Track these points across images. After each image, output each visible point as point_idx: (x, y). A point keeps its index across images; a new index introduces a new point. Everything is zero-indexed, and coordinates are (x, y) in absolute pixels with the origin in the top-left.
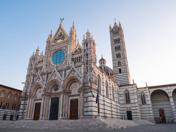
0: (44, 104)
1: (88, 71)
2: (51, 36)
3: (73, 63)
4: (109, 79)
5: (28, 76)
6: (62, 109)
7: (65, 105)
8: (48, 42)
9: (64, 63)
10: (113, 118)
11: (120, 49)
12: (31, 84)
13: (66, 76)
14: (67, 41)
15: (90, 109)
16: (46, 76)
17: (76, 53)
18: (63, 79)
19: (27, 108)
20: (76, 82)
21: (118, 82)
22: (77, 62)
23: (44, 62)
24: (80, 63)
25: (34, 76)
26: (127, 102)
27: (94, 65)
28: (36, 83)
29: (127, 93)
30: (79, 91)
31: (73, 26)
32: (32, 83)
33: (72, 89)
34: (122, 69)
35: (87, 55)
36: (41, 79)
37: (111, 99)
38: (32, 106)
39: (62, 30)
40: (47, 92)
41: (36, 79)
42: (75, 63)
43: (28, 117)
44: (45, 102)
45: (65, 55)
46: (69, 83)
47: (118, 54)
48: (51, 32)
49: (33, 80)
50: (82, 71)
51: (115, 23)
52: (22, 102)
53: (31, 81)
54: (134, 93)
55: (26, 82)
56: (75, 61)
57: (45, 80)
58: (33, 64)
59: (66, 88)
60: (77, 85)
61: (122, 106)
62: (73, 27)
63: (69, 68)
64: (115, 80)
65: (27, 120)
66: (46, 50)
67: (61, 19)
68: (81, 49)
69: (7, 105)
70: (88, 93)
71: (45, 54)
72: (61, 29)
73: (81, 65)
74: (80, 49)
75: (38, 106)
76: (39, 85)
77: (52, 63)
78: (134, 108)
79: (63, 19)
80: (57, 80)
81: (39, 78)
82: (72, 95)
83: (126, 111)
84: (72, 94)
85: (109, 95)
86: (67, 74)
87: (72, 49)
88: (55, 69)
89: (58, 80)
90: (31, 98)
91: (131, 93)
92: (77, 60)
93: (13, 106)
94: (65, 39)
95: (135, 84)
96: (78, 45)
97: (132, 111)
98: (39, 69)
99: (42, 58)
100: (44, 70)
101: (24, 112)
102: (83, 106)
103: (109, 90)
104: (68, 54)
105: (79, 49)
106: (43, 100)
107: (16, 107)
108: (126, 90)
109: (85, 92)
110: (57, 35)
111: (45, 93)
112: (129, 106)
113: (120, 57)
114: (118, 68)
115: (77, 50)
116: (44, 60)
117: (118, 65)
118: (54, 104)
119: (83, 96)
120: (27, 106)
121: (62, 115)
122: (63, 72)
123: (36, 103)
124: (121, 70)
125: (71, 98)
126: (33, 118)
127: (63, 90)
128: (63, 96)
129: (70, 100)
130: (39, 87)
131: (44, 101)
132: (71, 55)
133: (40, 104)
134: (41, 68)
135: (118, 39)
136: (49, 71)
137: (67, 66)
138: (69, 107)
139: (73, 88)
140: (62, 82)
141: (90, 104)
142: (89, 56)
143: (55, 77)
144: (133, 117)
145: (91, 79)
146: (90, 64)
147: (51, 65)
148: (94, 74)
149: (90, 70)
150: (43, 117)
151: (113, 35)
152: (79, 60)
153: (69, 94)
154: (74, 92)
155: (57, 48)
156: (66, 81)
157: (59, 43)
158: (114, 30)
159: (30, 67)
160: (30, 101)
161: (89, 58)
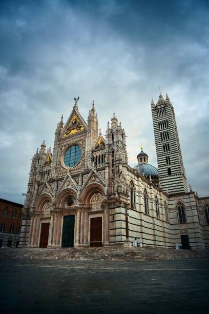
0: (53, 225)
1: (114, 176)
2: (61, 124)
3: (93, 165)
4: (150, 186)
5: (31, 184)
6: (80, 232)
7: (83, 226)
8: (58, 134)
9: (80, 164)
10: (158, 246)
11: (168, 137)
12: (34, 196)
13: (84, 184)
14: (85, 131)
15: (118, 231)
16: (55, 184)
17: (98, 149)
18: (80, 188)
19: (30, 231)
20: (97, 192)
21: (167, 189)
22: (99, 163)
23: (52, 163)
24: (103, 164)
25: (39, 184)
26: (181, 221)
28: (42, 194)
29: (181, 207)
30: (103, 207)
31: (93, 108)
32: (36, 195)
33: (93, 203)
34: (172, 168)
35: (113, 152)
36: (50, 188)
37: (153, 217)
38: (37, 228)
39: (77, 116)
40: (57, 207)
41: (42, 189)
42: (96, 163)
43: (32, 243)
44: (55, 222)
45: (83, 153)
46: (87, 193)
47: (166, 145)
48: (62, 118)
49: (38, 190)
50: (107, 177)
51: (161, 97)
52: (24, 222)
53: (35, 192)
54: (191, 207)
55: (28, 192)
56: (96, 161)
57: (55, 189)
58: (37, 166)
59: (85, 201)
60: (100, 197)
61: (174, 227)
62: (93, 110)
63: (87, 172)
64: (161, 187)
65: (30, 247)
66: (55, 145)
67: (75, 99)
68: (105, 142)
69: (3, 226)
70: (114, 208)
71: (54, 152)
72: (76, 114)
73: (105, 167)
74: (103, 143)
75: (45, 227)
76: (47, 198)
77: (63, 165)
78: (192, 231)
79: (78, 98)
80: (71, 189)
81: (46, 187)
82: (93, 212)
83: (179, 235)
84: (93, 210)
85: (150, 211)
86: (85, 180)
87: (90, 143)
88: (68, 174)
89: (73, 190)
90: (36, 217)
91: (187, 207)
92: (99, 160)
94: (82, 129)
95: (194, 193)
96: (100, 137)
97: (190, 236)
98: (46, 174)
99: (50, 158)
100: (53, 175)
101: (27, 236)
102: (109, 227)
103: (149, 203)
104: (86, 150)
105: (101, 143)
106: (52, 218)
107: (15, 229)
108: (180, 203)
109: (111, 207)
110: (71, 123)
111: (54, 209)
112: (183, 227)
113: (169, 150)
114: (165, 167)
115: (99, 145)
116: (52, 160)
117: (165, 163)
118: (68, 224)
119: (108, 212)
120: (31, 227)
121: (79, 241)
122: (80, 178)
123: (42, 224)
124: (172, 170)
125: (91, 216)
126: (39, 245)
127: (80, 205)
128: (80, 213)
129: (90, 219)
130: (46, 200)
131: (54, 220)
132: (91, 152)
133: (48, 224)
134: (48, 172)
135: (165, 121)
136: (60, 176)
137: (85, 168)
138: (89, 229)
139: (94, 201)
140: (79, 193)
141: (118, 224)
142: (115, 153)
143: (68, 185)
144: (191, 244)
145: (120, 188)
146: (116, 166)
147: (62, 167)
148: (123, 180)
149: (118, 174)
150: (53, 244)
151: (157, 115)
152: (102, 159)
153: (88, 210)
154: (96, 207)
155: (70, 142)
156: (84, 192)
157: (73, 135)
158: (158, 107)
159: (33, 171)
160: (35, 220)
161: (117, 157)
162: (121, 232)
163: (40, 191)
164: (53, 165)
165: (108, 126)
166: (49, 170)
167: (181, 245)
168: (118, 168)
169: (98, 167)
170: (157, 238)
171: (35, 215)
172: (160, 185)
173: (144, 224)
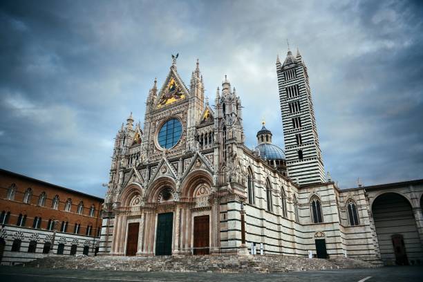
0: (144, 226)
1: (226, 160)
2: (155, 90)
3: (198, 146)
4: (274, 175)
5: (114, 171)
6: (179, 236)
7: (184, 228)
8: (150, 103)
9: (180, 145)
10: (284, 254)
11: (300, 107)
12: (119, 188)
13: (185, 171)
14: (186, 101)
15: (230, 234)
16: (147, 171)
17: (204, 124)
18: (180, 176)
19: (114, 234)
20: (203, 182)
21: (297, 178)
22: (206, 142)
23: (142, 144)
24: (211, 145)
25: (125, 171)
26: (316, 221)
27: (237, 147)
28: (128, 185)
29: (316, 201)
30: (210, 201)
31: (197, 68)
32: (122, 185)
33: (197, 196)
34: (304, 150)
35: (225, 128)
36: (139, 177)
37: (278, 216)
38: (122, 230)
39: (176, 79)
40: (149, 201)
41: (129, 177)
42: (201, 143)
43: (116, 250)
44: (147, 221)
45: (183, 129)
46: (190, 183)
47: (296, 119)
48: (155, 82)
49: (123, 178)
50: (216, 162)
52: (105, 222)
53: (120, 182)
54: (329, 202)
55: (111, 182)
56: (202, 140)
57: (146, 178)
58: (121, 147)
59: (186, 194)
60: (207, 189)
61: (306, 229)
62: (197, 72)
63: (189, 155)
64: (288, 175)
65: (114, 255)
66: (146, 119)
67: (173, 56)
68: (213, 115)
70: (226, 204)
71: (145, 128)
72: (174, 76)
73: (213, 148)
74: (210, 116)
75: (134, 229)
76: (135, 189)
77: (157, 145)
78: (331, 234)
79: (177, 55)
80: (167, 178)
81: (135, 175)
82: (197, 209)
83: (314, 239)
84: (196, 207)
85: (274, 207)
86: (187, 166)
87: (194, 116)
88: (163, 158)
89: (170, 180)
90: (121, 215)
91: (325, 202)
92: (206, 139)
93: (88, 229)
94: (182, 97)
95: (333, 183)
96: (206, 108)
97: (328, 241)
98: (135, 157)
99: (139, 136)
100: (143, 159)
101: (109, 240)
102: (218, 229)
103: (273, 197)
104: (188, 126)
105: (208, 116)
106: (143, 217)
107: (93, 231)
108: (314, 196)
109: (222, 202)
110: (167, 89)
111: (146, 204)
112: (319, 228)
113: (301, 126)
114: (295, 148)
115: (205, 119)
116: (142, 139)
117: (296, 143)
118: (164, 225)
119: (218, 209)
120: (114, 228)
121: (179, 246)
122: (180, 164)
123: (130, 224)
124: (303, 153)
125: (196, 214)
126: (125, 252)
127: (180, 199)
128: (181, 210)
129: (193, 218)
130: (135, 192)
131: (145, 219)
132: (194, 128)
133: (138, 224)
134: (138, 155)
135: (295, 86)
136: (153, 161)
137: (187, 150)
138: (192, 232)
139: (199, 194)
140: (178, 183)
141: (230, 225)
142: (227, 130)
143: (164, 173)
144: (329, 252)
145: (233, 177)
146: (229, 147)
147: (156, 149)
148: (238, 166)
149: (231, 158)
150: (144, 250)
151: (285, 79)
152: (210, 138)
153: (191, 205)
154: (201, 202)
155: (166, 114)
156: (186, 181)
157: (170, 106)
158: (286, 68)
159: (117, 154)
160: (119, 219)
161: (229, 135)
162: (234, 235)
163: (125, 180)
164: (143, 145)
165: (218, 93)
166: (139, 153)
167: (315, 252)
168: (230, 149)
169: (204, 149)
170: (283, 243)
171: (120, 212)
172: (288, 172)
173: (266, 224)
